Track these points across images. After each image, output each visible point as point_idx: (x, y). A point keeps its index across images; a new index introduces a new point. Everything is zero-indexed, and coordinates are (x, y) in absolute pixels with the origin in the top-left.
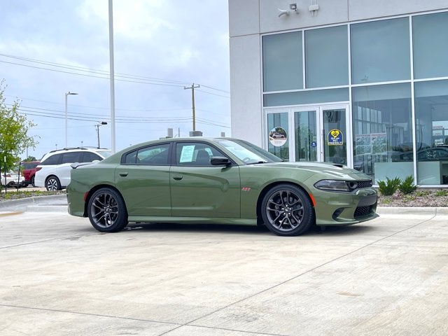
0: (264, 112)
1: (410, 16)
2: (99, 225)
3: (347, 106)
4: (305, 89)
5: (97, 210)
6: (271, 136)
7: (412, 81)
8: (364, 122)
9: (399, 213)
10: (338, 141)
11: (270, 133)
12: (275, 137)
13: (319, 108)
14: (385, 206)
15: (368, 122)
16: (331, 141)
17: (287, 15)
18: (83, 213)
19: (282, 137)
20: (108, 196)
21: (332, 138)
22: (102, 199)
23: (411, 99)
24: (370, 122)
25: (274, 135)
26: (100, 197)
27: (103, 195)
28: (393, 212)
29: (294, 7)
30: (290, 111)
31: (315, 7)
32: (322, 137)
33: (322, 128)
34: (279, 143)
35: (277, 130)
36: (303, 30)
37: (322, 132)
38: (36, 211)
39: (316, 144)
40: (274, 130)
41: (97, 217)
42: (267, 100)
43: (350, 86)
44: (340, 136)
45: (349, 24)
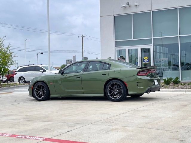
0: (115, 49)
1: (178, 8)
3: (151, 47)
4: (133, 39)
7: (179, 36)
8: (160, 53)
10: (147, 61)
11: (118, 58)
12: (120, 60)
13: (139, 48)
16: (144, 61)
17: (125, 7)
19: (123, 60)
21: (145, 61)
23: (178, 43)
24: (163, 53)
25: (120, 59)
29: (128, 4)
30: (127, 48)
31: (137, 4)
32: (140, 60)
33: (140, 56)
35: (121, 57)
36: (132, 14)
37: (140, 58)
39: (138, 63)
40: (119, 57)
42: (116, 44)
43: (152, 38)
44: (148, 59)
45: (152, 11)
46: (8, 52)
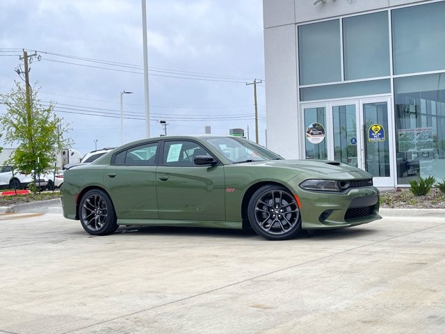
0: (300, 107)
2: (89, 227)
3: (389, 99)
4: (343, 82)
5: (88, 212)
6: (308, 132)
8: (429, 115)
9: (419, 215)
10: (380, 136)
11: (307, 130)
12: (312, 134)
13: (359, 102)
14: (409, 207)
15: (434, 116)
16: (372, 137)
17: (323, 2)
18: (75, 216)
19: (320, 134)
20: (98, 198)
21: (373, 134)
22: (92, 200)
24: (436, 116)
25: (311, 131)
26: (90, 199)
27: (94, 197)
28: (412, 215)
30: (329, 105)
32: (362, 132)
33: (362, 123)
34: (316, 140)
35: (314, 126)
36: (341, 18)
37: (362, 128)
38: (56, 213)
39: (356, 141)
40: (311, 126)
41: (88, 219)
42: (303, 95)
43: (392, 77)
44: (381, 131)
45: (389, 10)
46: (50, 120)
